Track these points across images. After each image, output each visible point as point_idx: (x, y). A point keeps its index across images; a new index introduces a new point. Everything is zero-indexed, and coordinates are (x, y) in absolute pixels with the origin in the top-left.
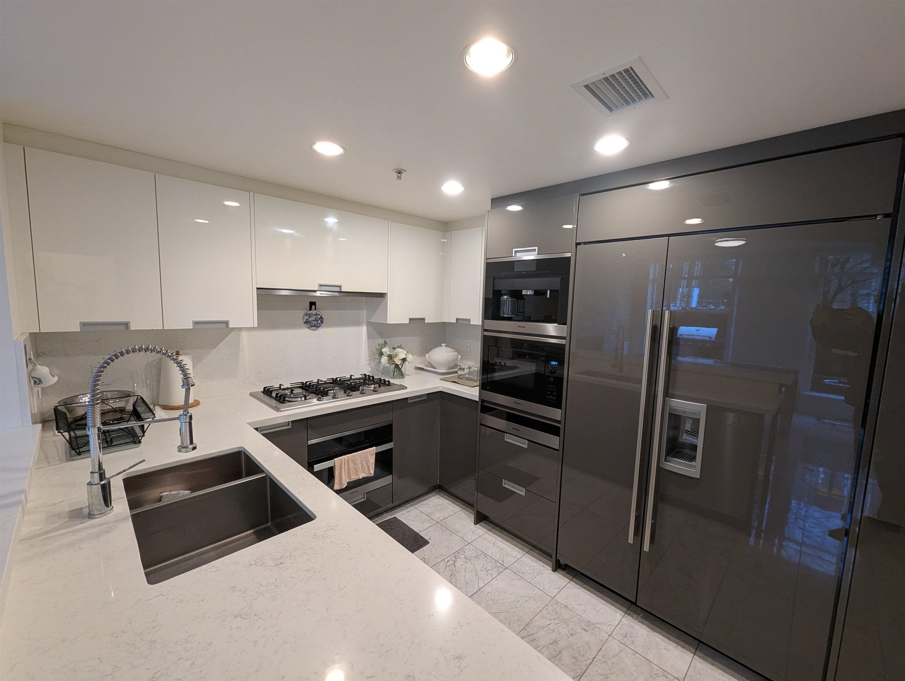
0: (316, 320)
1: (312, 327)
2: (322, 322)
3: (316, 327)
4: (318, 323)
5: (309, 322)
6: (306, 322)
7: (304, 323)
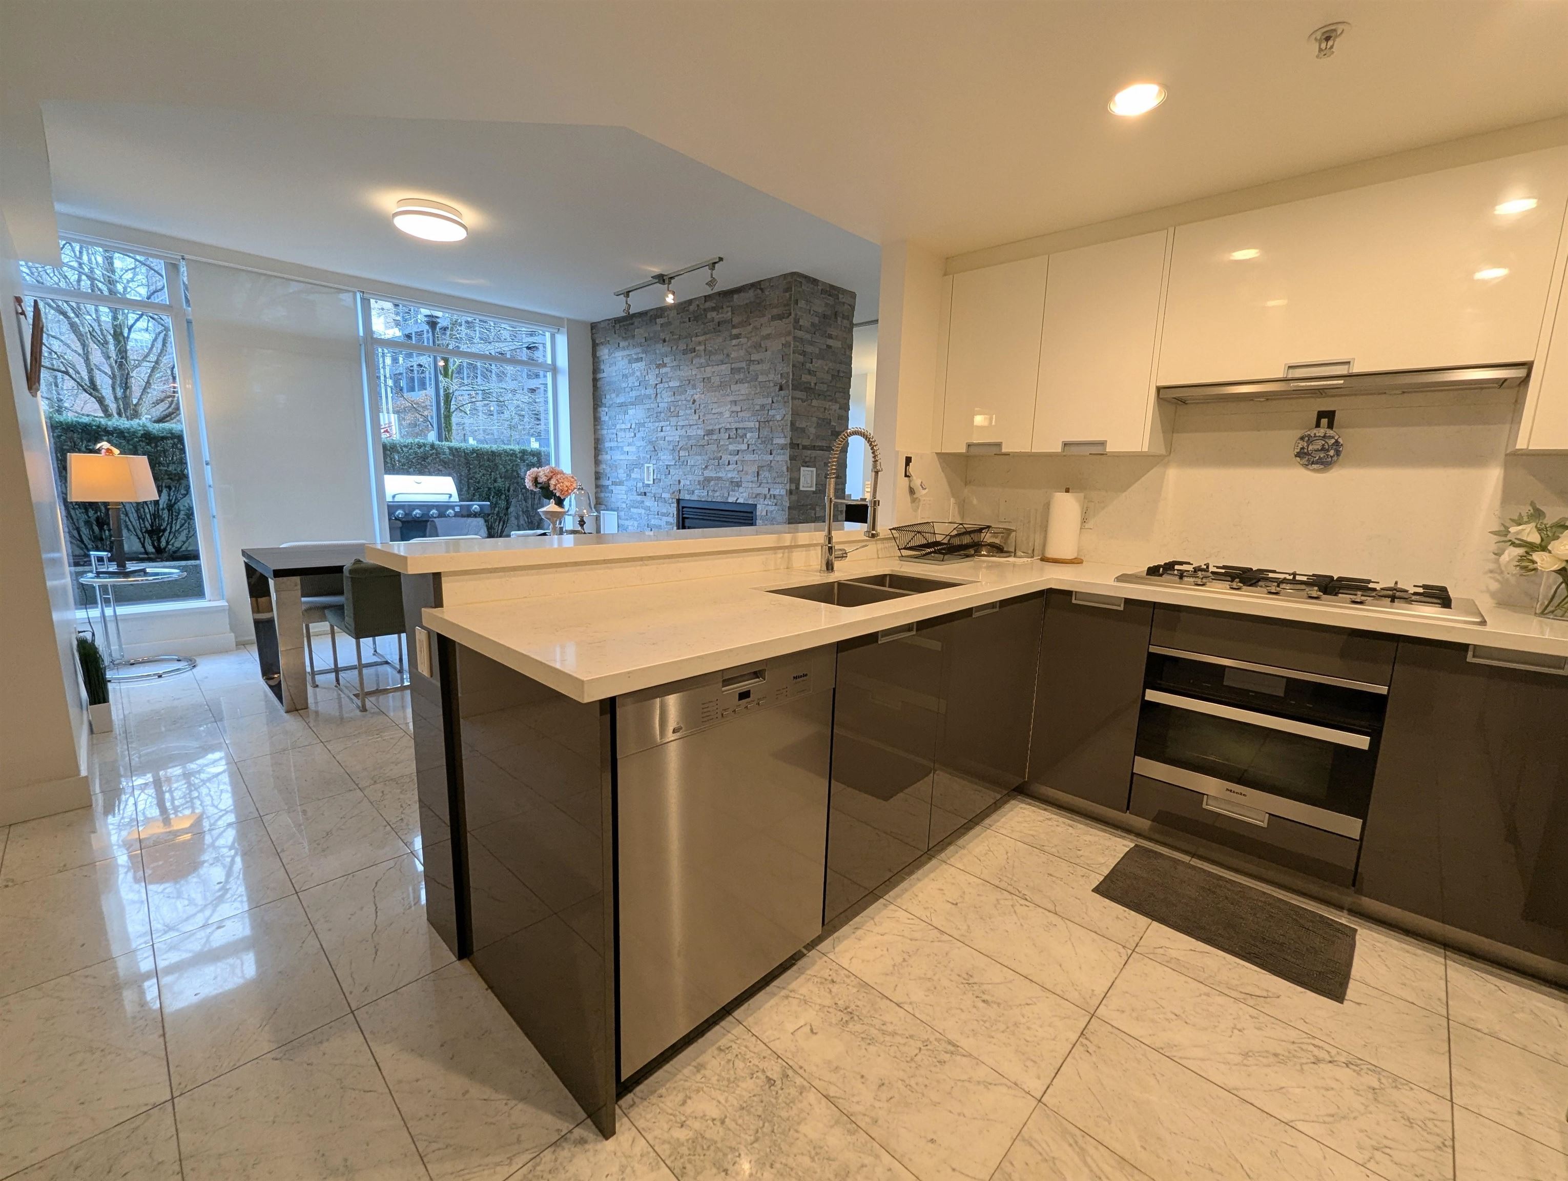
0: (1323, 449)
1: (1313, 463)
2: (1338, 453)
3: (1322, 463)
4: (1328, 455)
5: (1307, 454)
6: (1300, 454)
7: (1296, 456)
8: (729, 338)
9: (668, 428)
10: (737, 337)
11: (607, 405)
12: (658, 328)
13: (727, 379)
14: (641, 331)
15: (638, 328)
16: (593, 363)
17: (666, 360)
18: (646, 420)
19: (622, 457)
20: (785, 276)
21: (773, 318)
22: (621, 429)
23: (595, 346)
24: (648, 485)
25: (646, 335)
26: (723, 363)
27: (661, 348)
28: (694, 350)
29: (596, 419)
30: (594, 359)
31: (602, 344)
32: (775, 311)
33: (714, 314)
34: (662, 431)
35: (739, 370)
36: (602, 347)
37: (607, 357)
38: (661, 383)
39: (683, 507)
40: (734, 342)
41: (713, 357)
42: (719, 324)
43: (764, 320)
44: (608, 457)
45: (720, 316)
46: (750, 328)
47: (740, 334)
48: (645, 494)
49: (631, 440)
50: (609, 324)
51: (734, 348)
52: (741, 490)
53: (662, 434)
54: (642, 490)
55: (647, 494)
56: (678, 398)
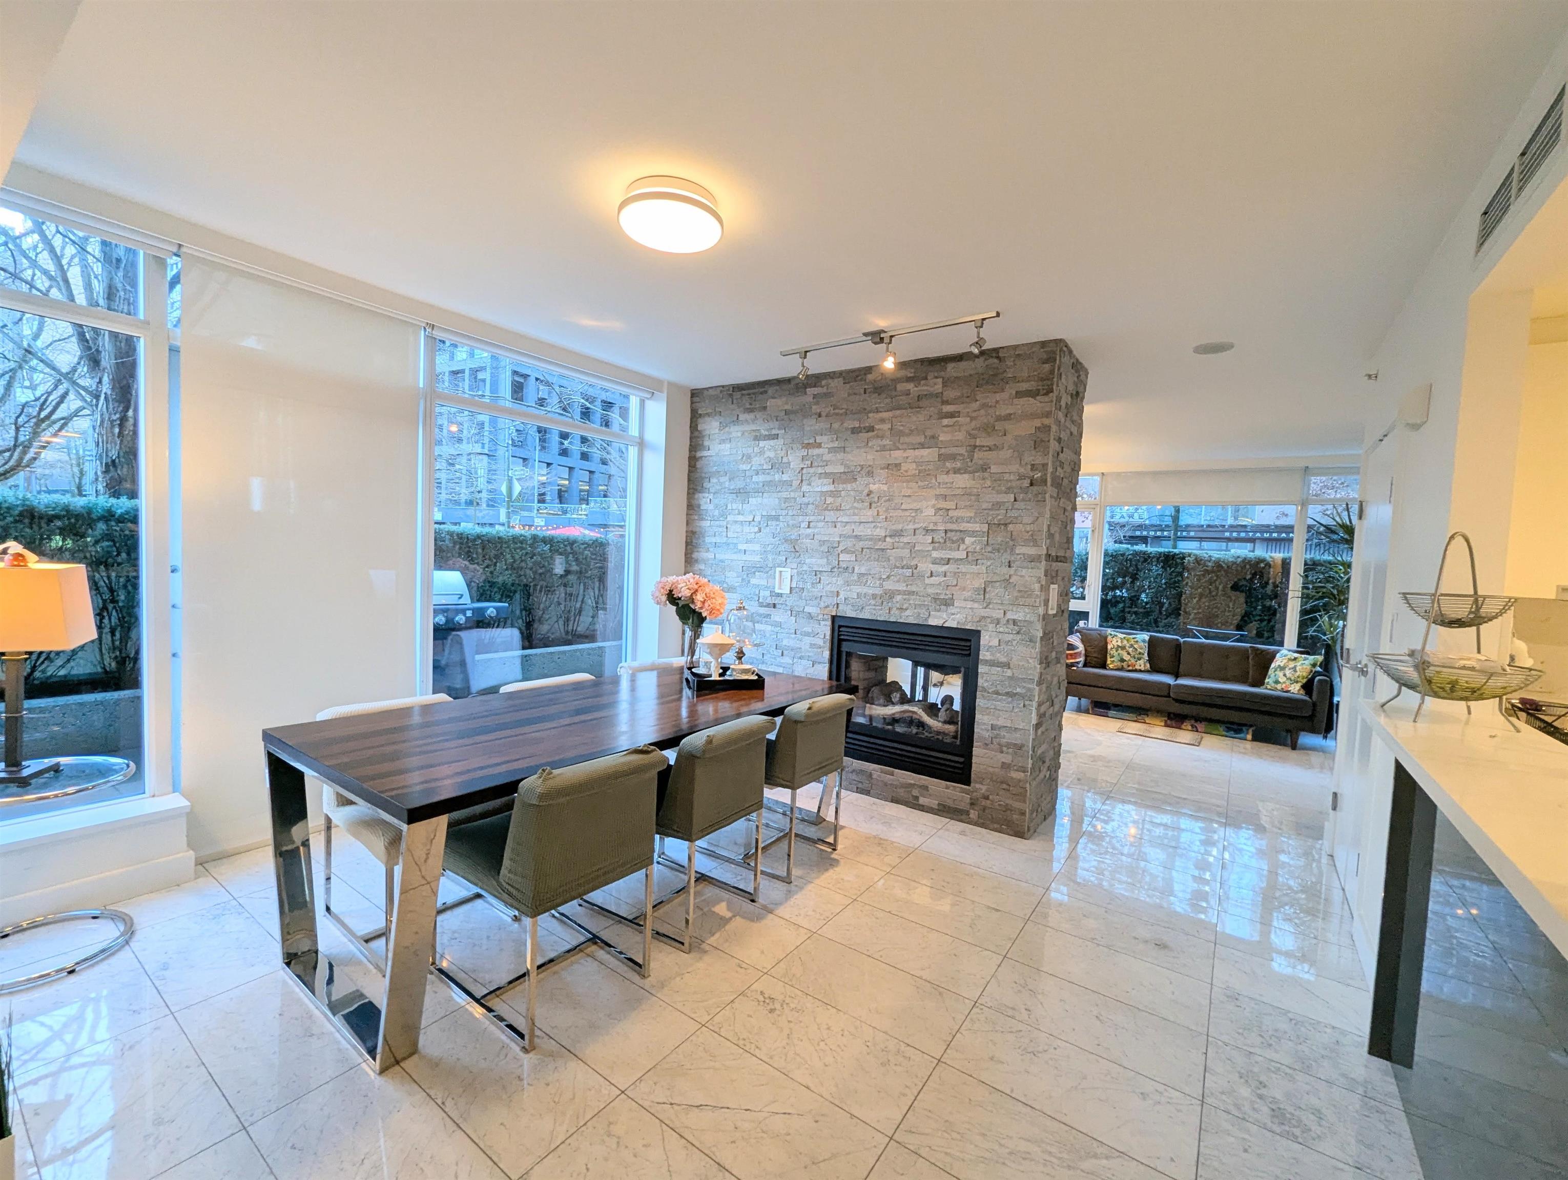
8: (936, 416)
9: (821, 524)
10: (952, 415)
11: (712, 490)
12: (810, 399)
13: (931, 467)
14: (779, 402)
15: (773, 398)
16: (691, 438)
17: (819, 439)
18: (780, 512)
19: (734, 557)
20: (1043, 344)
21: (1019, 394)
22: (736, 522)
23: (695, 416)
24: (780, 595)
25: (788, 407)
26: (922, 446)
27: (811, 424)
28: (871, 429)
29: (692, 507)
30: (692, 433)
31: (708, 415)
32: (1024, 386)
33: (910, 386)
34: (809, 527)
35: (953, 457)
36: (707, 419)
37: (717, 431)
38: (811, 467)
39: (840, 627)
40: (946, 422)
41: (903, 439)
42: (919, 398)
43: (1005, 395)
44: (710, 556)
45: (919, 388)
46: (975, 405)
47: (959, 412)
48: (774, 606)
49: (753, 536)
50: (721, 392)
51: (945, 429)
52: (951, 610)
53: (809, 531)
54: (769, 600)
55: (777, 606)
56: (841, 487)
